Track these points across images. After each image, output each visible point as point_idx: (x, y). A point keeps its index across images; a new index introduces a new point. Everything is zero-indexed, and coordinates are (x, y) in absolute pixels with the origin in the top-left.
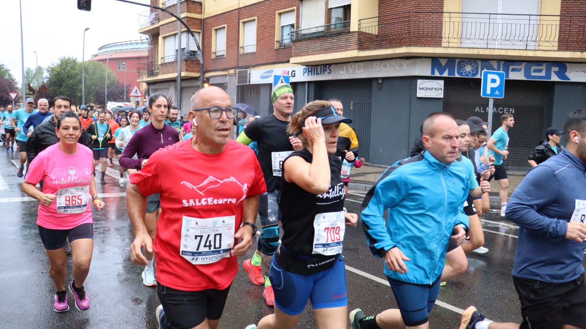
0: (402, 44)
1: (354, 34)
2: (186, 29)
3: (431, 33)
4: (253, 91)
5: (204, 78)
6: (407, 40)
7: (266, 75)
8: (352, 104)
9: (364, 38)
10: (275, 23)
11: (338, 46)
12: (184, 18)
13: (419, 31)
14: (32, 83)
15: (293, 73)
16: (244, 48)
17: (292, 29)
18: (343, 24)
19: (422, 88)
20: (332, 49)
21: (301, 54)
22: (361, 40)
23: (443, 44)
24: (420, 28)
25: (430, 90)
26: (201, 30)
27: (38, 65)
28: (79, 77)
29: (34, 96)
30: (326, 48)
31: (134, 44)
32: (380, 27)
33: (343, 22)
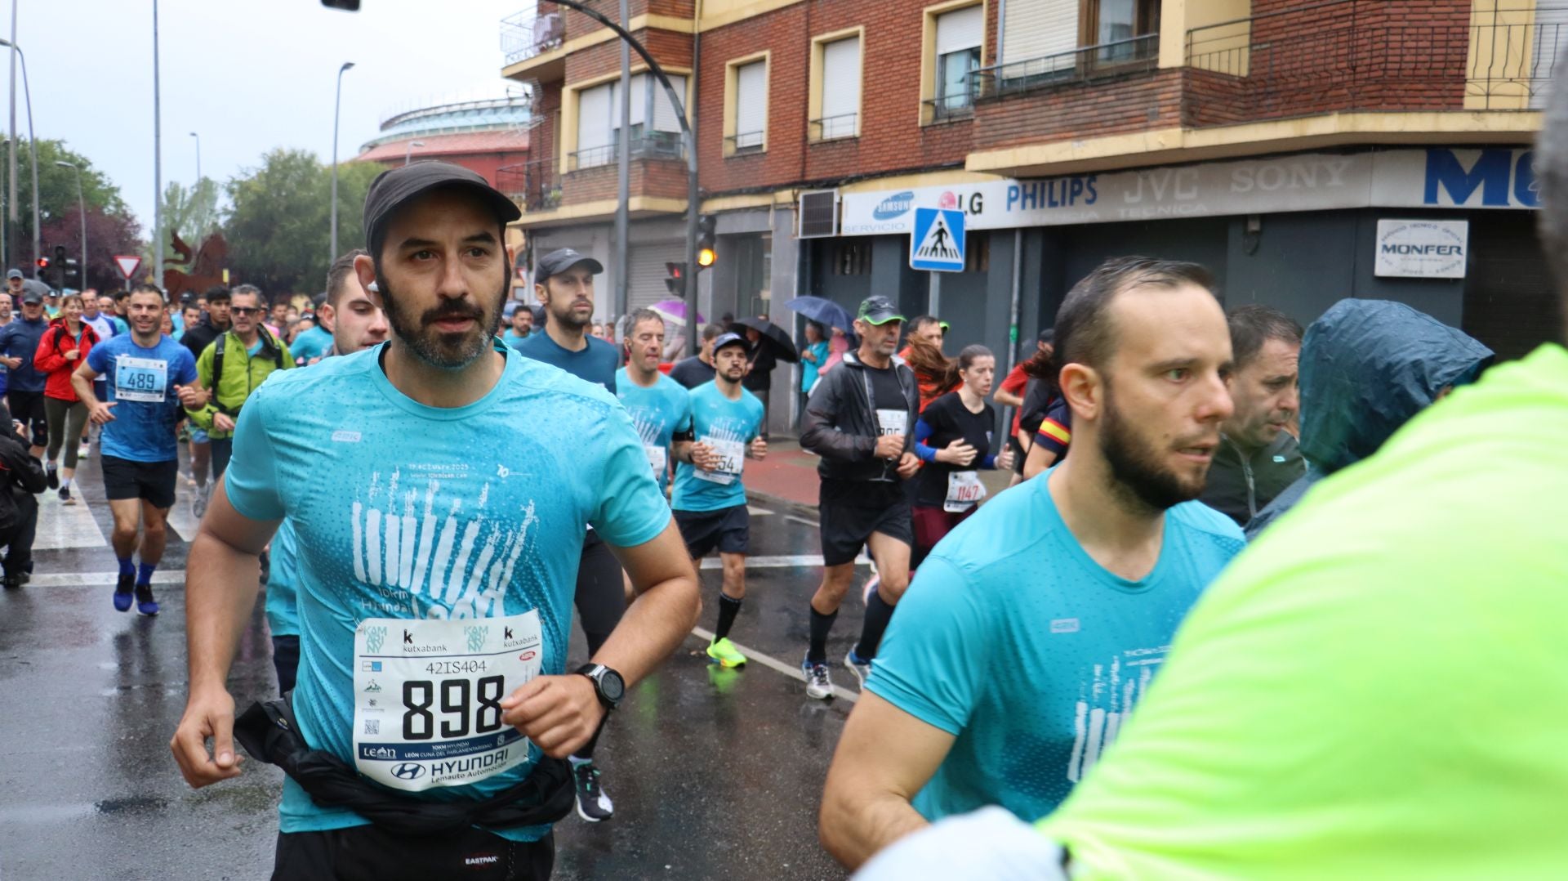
0: (1329, 107)
1: (1171, 76)
2: (643, 65)
3: (1428, 65)
4: (848, 258)
5: (700, 216)
6: (1345, 91)
7: (890, 207)
9: (1202, 88)
10: (920, 46)
11: (1118, 116)
12: (641, 30)
13: (1386, 62)
14: (184, 228)
15: (977, 200)
16: (822, 125)
17: (974, 62)
18: (1134, 45)
19: (1394, 247)
20: (1098, 125)
21: (1001, 143)
22: (1192, 95)
23: (1469, 102)
24: (1390, 52)
25: (1420, 252)
26: (692, 67)
27: (203, 174)
28: (321, 211)
29: (188, 266)
30: (1080, 121)
31: (487, 111)
32: (1257, 50)
33: (1136, 38)
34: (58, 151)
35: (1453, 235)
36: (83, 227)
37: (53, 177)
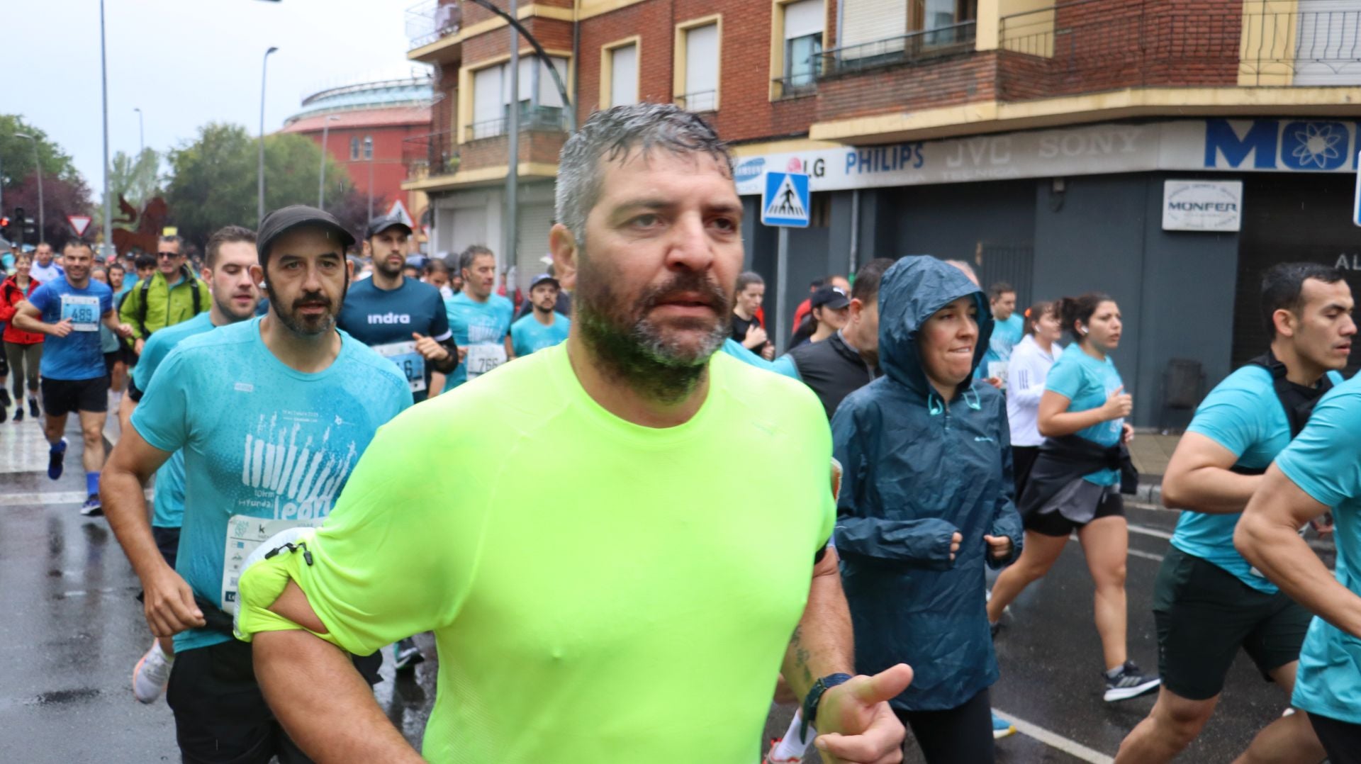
0: (1123, 83)
1: (987, 57)
2: (529, 49)
3: (1206, 48)
6: (1136, 70)
7: (744, 170)
8: (979, 250)
9: (1014, 67)
10: (770, 32)
11: (941, 92)
12: (528, 18)
13: (1172, 45)
14: (129, 192)
15: (820, 165)
16: (685, 100)
17: (817, 45)
18: (955, 30)
19: (1178, 204)
20: (924, 100)
21: (840, 115)
22: (1005, 74)
23: (1242, 80)
24: (1175, 36)
25: (1201, 208)
26: (572, 50)
27: (146, 144)
28: (250, 177)
29: (133, 225)
30: (908, 96)
31: (395, 90)
32: (1061, 35)
33: (956, 24)
34: (17, 124)
35: (1229, 194)
36: (40, 190)
37: (12, 147)
